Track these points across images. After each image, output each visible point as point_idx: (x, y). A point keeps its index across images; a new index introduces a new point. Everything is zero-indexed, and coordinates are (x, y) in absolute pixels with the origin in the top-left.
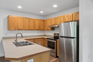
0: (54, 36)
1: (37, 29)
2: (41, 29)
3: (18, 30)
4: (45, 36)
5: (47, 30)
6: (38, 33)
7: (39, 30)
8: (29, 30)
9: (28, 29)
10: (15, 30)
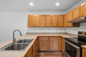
0: (79, 36)
1: (54, 26)
2: (60, 26)
3: (35, 27)
4: (66, 33)
5: (67, 27)
6: (57, 30)
7: (57, 27)
8: (46, 27)
9: (44, 26)
10: (33, 27)
